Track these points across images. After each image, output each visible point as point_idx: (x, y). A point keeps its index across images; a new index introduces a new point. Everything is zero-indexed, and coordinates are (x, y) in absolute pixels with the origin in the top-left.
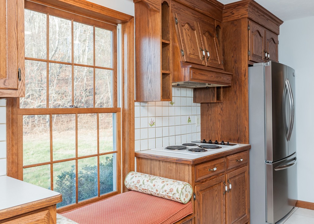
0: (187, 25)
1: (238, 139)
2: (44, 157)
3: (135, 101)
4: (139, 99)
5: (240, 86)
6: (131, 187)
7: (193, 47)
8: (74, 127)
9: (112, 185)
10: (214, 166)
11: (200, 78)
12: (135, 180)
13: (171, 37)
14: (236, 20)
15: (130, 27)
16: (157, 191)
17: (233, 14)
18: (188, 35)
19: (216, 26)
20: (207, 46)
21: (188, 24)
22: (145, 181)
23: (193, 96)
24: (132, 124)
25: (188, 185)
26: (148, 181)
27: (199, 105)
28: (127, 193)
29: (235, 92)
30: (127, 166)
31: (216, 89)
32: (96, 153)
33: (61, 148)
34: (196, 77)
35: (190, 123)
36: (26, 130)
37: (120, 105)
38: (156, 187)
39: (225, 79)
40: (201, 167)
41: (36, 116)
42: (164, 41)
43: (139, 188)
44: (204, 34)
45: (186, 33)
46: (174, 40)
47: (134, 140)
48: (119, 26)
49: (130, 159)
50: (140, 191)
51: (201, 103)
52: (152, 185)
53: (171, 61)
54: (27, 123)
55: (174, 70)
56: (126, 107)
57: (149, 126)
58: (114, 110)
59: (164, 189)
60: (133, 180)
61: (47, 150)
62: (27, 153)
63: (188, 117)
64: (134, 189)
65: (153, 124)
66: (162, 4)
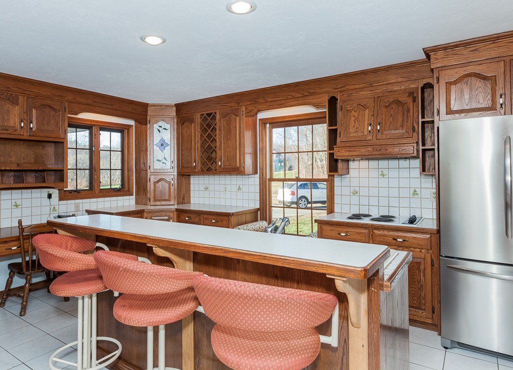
18: (354, 116)
19: (420, 87)
21: (359, 105)
42: (331, 128)
44: (385, 106)
47: (333, 203)
63: (412, 190)
65: (355, 193)
66: (329, 100)
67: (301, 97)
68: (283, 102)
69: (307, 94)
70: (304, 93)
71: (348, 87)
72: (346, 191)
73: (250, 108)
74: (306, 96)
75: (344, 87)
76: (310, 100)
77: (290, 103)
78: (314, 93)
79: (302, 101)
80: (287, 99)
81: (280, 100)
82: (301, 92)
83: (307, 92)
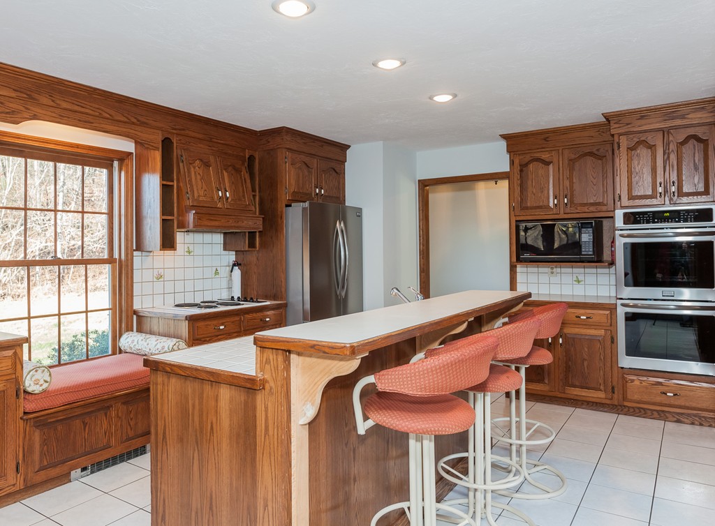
0: (198, 162)
1: (275, 296)
2: (46, 334)
3: (134, 250)
4: (139, 248)
5: (277, 231)
6: (126, 348)
7: (204, 187)
8: (106, 285)
9: (108, 348)
10: (222, 324)
11: (209, 224)
12: (130, 340)
13: (175, 177)
14: (272, 150)
15: (127, 165)
16: (150, 350)
17: (269, 142)
18: (199, 174)
19: (247, 157)
20: (227, 185)
21: (201, 160)
22: (140, 340)
23: (222, 242)
24: (130, 277)
25: (181, 343)
26: (142, 340)
27: (234, 253)
28: (123, 355)
29: (272, 238)
30: (123, 326)
31: (247, 234)
32: (85, 310)
33: (78, 319)
34: (202, 224)
35: (217, 276)
36: (19, 291)
37: (116, 256)
38: (150, 346)
39: (250, 223)
40: (201, 324)
41: (37, 267)
42: (165, 183)
43: (133, 349)
44: (225, 169)
45: (195, 173)
46: (178, 181)
47: (132, 296)
48: (116, 164)
49: (127, 316)
50: (135, 352)
51: (236, 251)
52: (145, 344)
53: (175, 205)
54: (20, 278)
55: (179, 215)
56: (123, 257)
57: (155, 280)
58: (110, 260)
59: (156, 348)
60: (128, 340)
61: (52, 324)
62: (18, 328)
63: (214, 269)
64: (128, 350)
65: (160, 277)
66: (162, 141)
67: (125, 122)
68: (90, 118)
69: (135, 121)
70: (130, 117)
71: (187, 132)
72: (148, 275)
73: (11, 105)
74: (133, 123)
75: (184, 130)
76: (136, 132)
77: (103, 126)
78: (145, 123)
79: (124, 130)
80: (100, 116)
81: (87, 114)
82: (126, 115)
83: (136, 118)
